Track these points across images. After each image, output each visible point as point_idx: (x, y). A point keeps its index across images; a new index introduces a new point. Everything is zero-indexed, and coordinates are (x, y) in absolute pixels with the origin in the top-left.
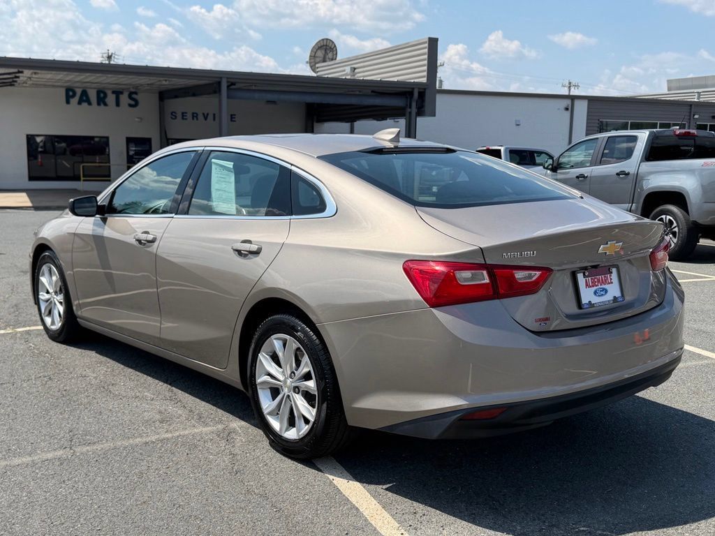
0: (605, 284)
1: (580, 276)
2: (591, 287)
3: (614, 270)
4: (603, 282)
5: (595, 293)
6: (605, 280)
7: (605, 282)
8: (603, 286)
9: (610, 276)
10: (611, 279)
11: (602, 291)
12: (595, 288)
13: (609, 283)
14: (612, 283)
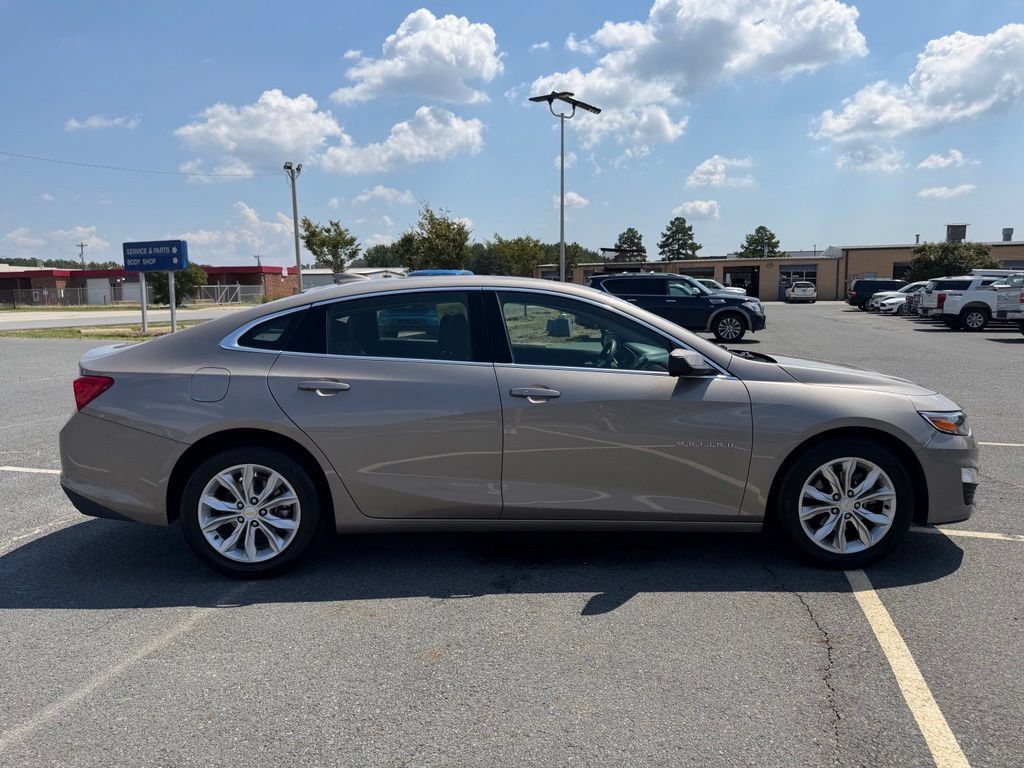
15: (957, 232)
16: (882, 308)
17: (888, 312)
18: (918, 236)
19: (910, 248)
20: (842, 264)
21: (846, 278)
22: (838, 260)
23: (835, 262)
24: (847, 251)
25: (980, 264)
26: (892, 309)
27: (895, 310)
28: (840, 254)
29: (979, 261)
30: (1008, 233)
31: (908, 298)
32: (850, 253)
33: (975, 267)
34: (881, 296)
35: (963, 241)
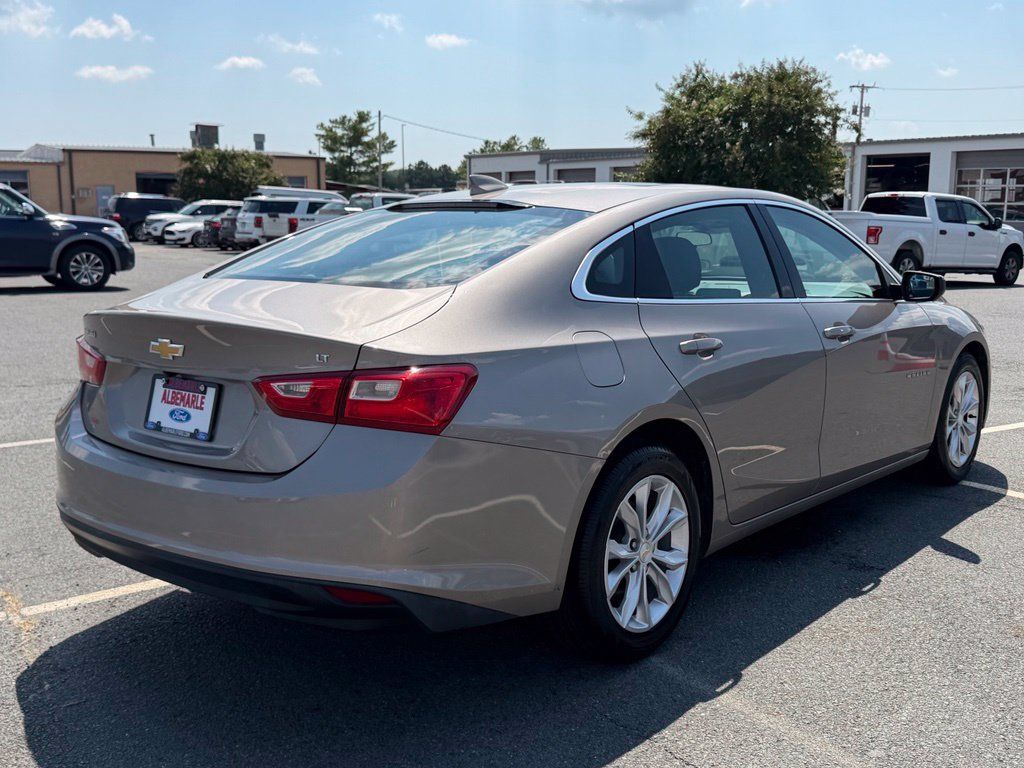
0: (190, 407)
1: (159, 383)
2: (168, 403)
3: (211, 392)
4: (188, 403)
5: (172, 413)
6: (193, 402)
7: (191, 403)
8: (187, 409)
9: (203, 398)
10: (202, 403)
11: (183, 415)
12: (174, 407)
13: (197, 408)
14: (202, 409)
15: (206, 134)
16: (167, 237)
17: (180, 244)
18: (152, 136)
19: (174, 153)
20: (65, 170)
21: (72, 192)
22: (58, 165)
23: (53, 169)
24: (69, 153)
25: (265, 179)
26: (183, 239)
27: (188, 240)
28: (60, 157)
29: (264, 176)
30: (259, 140)
31: (207, 223)
32: (74, 154)
33: (260, 183)
34: (160, 221)
35: (216, 146)
